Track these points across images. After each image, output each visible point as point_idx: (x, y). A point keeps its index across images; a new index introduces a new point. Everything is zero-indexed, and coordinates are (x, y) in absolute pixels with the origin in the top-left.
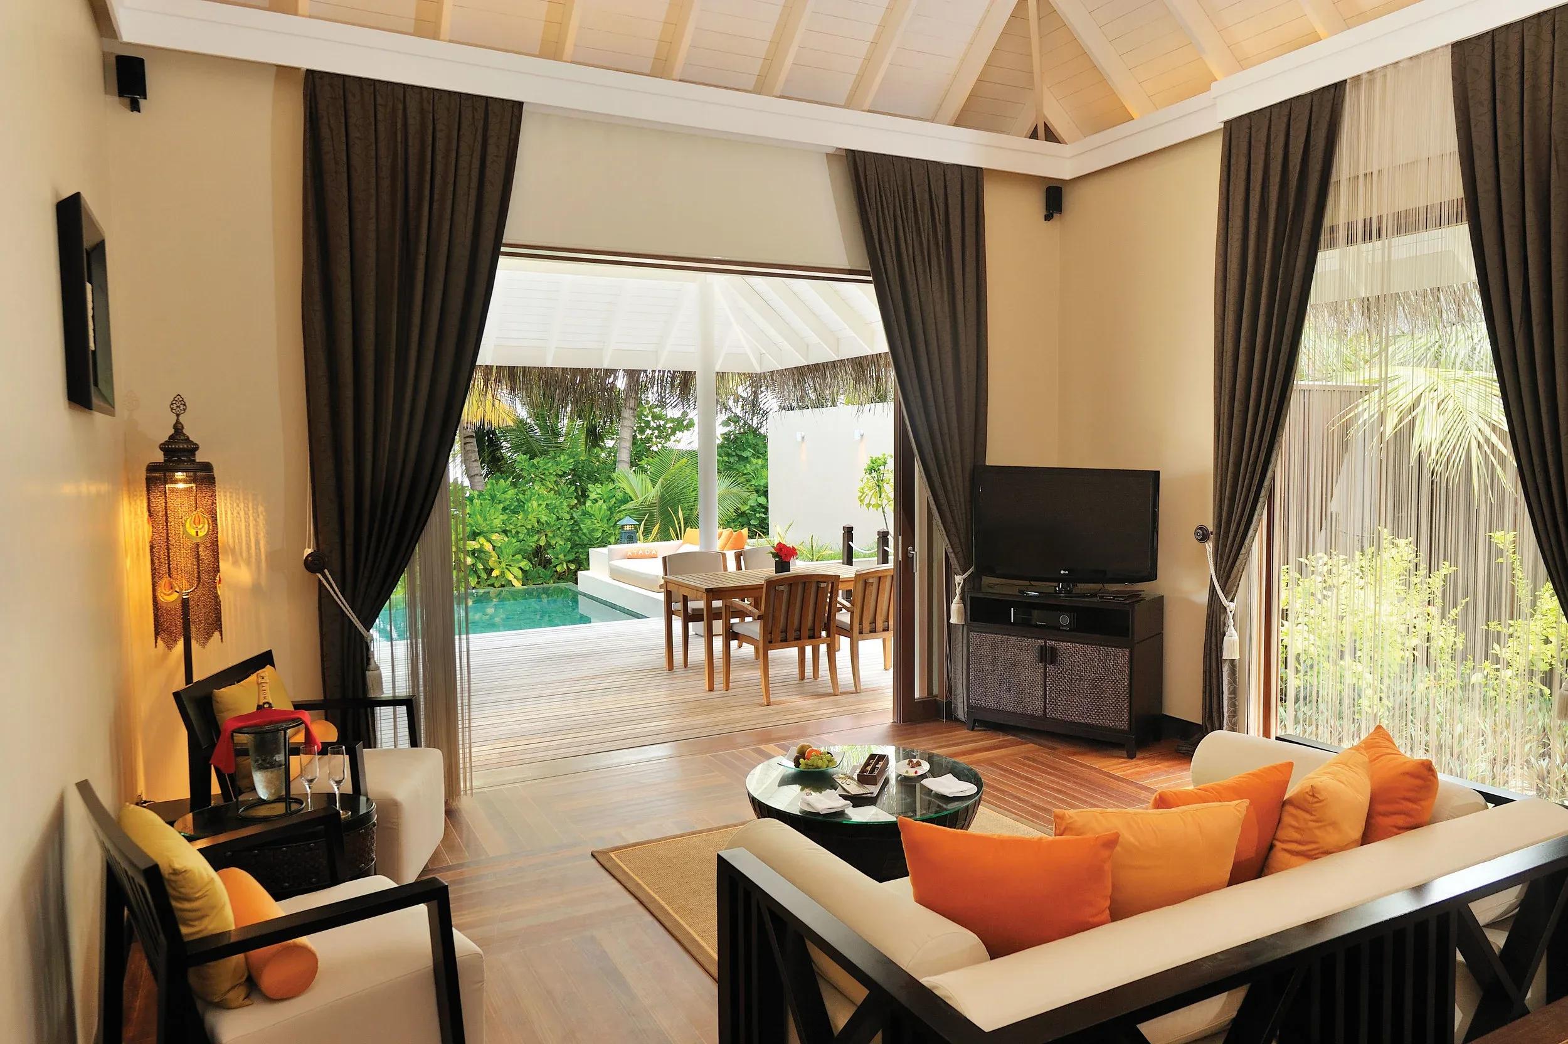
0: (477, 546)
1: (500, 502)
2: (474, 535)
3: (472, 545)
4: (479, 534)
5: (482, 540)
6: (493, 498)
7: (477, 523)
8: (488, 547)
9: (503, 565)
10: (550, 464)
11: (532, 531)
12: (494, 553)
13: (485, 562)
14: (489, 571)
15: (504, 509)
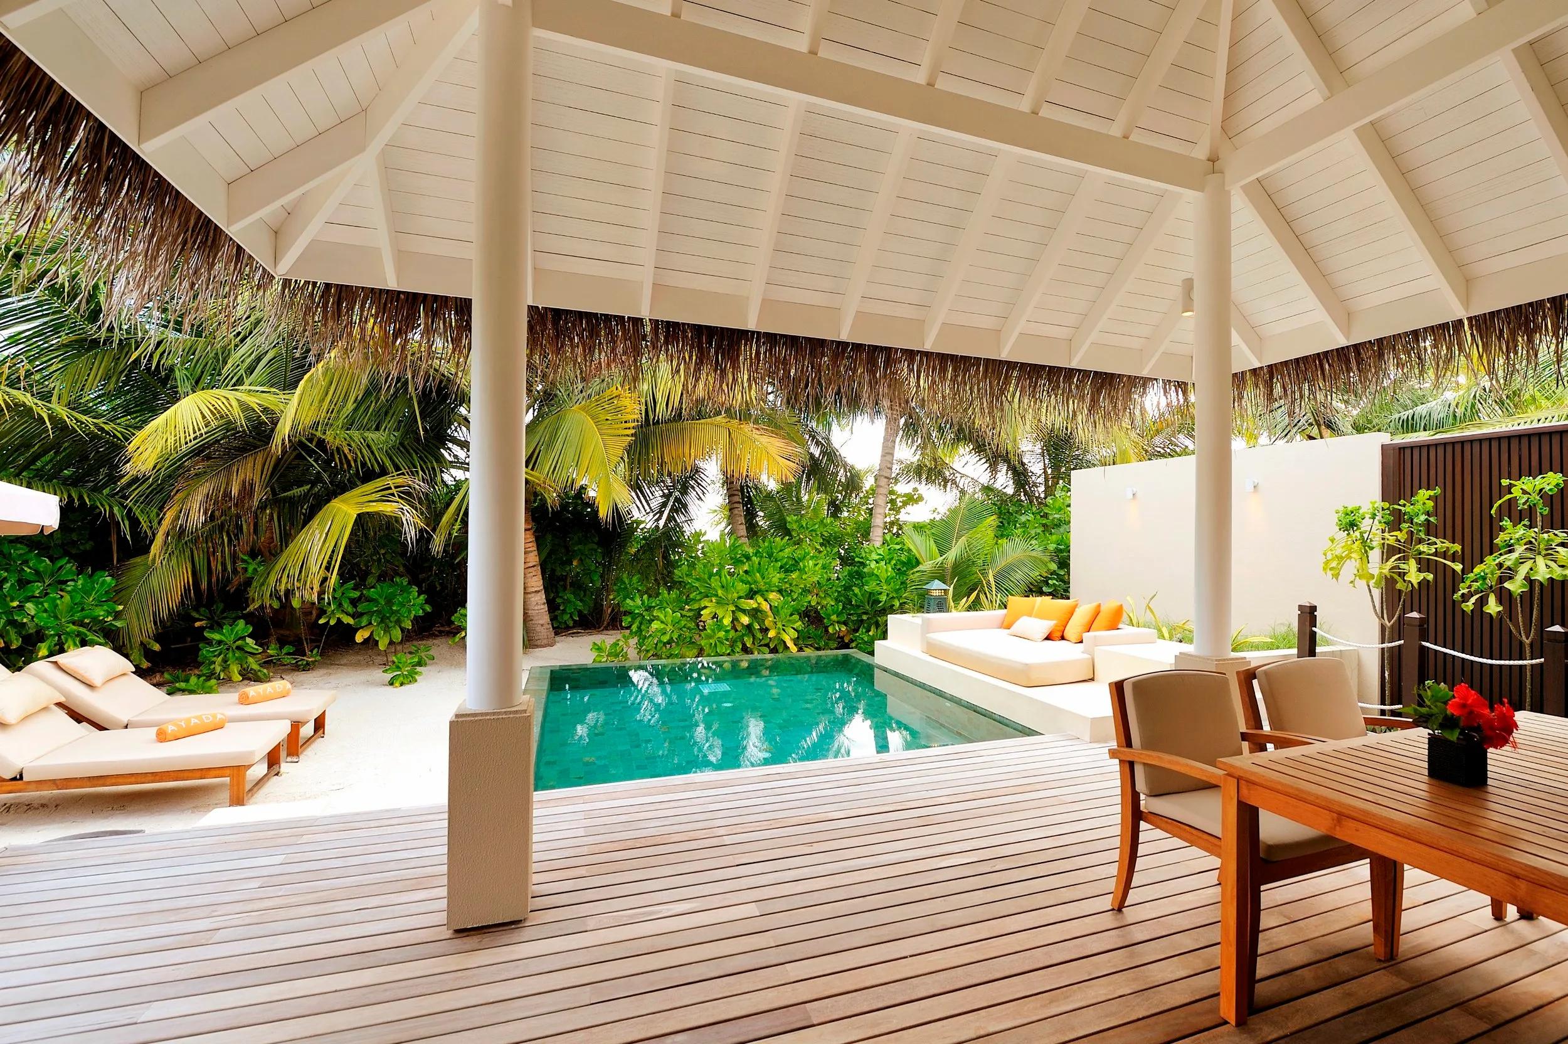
0: (755, 605)
1: (776, 561)
2: (751, 594)
3: (752, 604)
4: (756, 593)
5: (760, 599)
6: (770, 555)
7: (755, 582)
8: (765, 606)
9: (779, 625)
10: (817, 526)
11: (806, 591)
12: (770, 613)
13: (761, 622)
14: (765, 631)
15: (781, 567)
